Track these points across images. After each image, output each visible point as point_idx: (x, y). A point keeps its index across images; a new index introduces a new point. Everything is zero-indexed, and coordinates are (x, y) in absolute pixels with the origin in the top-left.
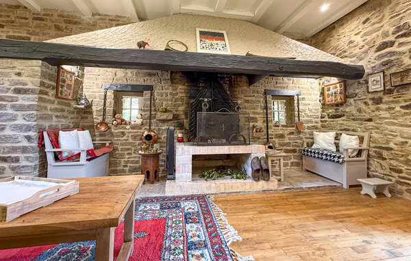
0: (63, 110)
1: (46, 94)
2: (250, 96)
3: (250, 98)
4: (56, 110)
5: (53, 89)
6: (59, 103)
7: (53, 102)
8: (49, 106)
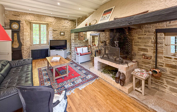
0: (81, 42)
1: (76, 39)
2: (142, 35)
3: (142, 36)
4: (79, 42)
5: (78, 38)
6: (79, 41)
7: (78, 41)
8: (77, 42)
